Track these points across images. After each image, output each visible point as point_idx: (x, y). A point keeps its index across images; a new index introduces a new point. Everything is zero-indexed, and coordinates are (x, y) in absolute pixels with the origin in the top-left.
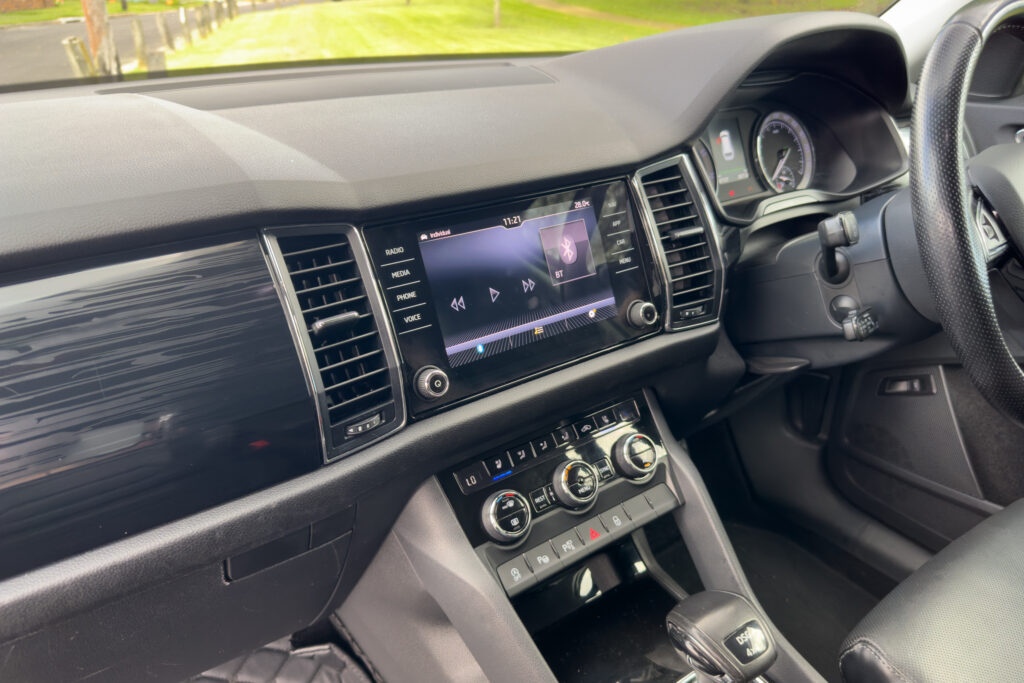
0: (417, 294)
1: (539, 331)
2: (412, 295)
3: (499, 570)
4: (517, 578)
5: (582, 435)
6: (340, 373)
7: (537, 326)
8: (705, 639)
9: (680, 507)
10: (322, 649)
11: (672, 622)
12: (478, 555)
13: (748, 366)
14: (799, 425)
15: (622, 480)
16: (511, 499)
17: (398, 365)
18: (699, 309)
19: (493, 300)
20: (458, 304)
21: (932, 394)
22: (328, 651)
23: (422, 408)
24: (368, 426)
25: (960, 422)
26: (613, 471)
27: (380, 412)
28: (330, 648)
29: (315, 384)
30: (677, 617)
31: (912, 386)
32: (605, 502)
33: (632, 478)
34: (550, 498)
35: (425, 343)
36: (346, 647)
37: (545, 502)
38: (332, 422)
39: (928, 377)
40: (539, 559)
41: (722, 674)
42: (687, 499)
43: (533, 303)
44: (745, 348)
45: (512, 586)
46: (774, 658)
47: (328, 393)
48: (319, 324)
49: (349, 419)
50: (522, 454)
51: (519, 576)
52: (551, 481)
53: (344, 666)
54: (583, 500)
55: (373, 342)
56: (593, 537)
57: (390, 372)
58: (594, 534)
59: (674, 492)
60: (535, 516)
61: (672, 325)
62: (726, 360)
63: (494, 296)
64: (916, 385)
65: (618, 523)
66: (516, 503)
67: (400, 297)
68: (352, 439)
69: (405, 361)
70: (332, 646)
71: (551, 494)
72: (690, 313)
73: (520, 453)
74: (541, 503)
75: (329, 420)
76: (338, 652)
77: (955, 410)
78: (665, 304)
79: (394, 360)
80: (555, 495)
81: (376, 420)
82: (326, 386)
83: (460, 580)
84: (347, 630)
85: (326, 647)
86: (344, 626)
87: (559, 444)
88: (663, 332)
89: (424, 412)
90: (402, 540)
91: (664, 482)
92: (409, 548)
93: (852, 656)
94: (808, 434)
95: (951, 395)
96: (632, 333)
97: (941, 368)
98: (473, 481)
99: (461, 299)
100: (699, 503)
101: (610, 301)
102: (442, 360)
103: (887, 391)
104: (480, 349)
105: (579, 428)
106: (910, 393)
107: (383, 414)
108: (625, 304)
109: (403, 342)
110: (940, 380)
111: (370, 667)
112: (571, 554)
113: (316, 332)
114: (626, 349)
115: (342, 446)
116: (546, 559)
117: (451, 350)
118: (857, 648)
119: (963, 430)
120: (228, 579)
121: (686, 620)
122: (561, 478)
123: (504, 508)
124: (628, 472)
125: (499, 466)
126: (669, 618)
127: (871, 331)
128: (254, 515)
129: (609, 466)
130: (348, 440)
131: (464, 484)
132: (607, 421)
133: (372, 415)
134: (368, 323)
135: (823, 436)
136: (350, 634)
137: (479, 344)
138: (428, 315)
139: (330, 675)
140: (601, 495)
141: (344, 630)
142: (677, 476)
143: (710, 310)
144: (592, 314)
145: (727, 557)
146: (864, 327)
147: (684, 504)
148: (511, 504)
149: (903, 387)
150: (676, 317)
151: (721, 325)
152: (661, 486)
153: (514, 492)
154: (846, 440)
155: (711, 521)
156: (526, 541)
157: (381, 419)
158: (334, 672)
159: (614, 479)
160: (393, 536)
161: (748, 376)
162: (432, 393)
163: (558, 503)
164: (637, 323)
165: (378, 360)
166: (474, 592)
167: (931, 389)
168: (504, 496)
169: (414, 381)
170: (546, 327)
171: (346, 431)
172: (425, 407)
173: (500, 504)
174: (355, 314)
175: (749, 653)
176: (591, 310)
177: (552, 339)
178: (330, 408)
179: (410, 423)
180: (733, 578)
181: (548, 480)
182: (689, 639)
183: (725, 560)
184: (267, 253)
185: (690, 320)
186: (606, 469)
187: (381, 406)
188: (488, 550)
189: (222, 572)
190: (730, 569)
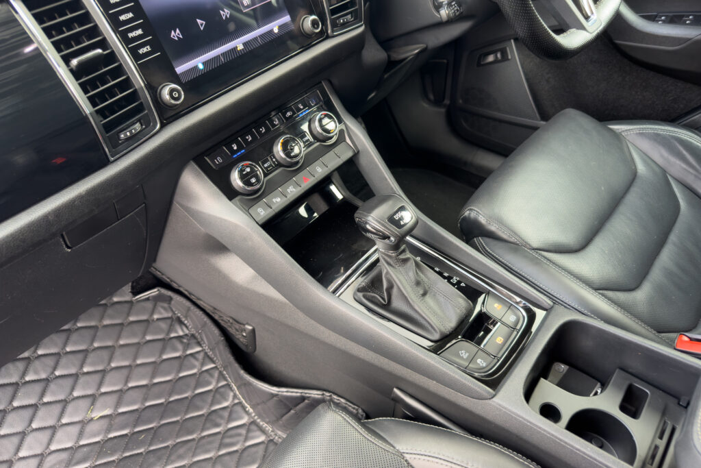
0: (143, 31)
1: (240, 47)
2: (140, 32)
3: (250, 211)
4: (262, 214)
5: (287, 119)
6: (101, 97)
7: (238, 44)
8: (377, 221)
9: (356, 154)
10: (154, 292)
11: (358, 216)
12: (235, 205)
13: (389, 56)
14: (432, 97)
15: (318, 144)
16: (247, 167)
17: (143, 85)
18: (349, 16)
19: (202, 29)
20: (176, 34)
21: (508, 60)
22: (157, 293)
23: (169, 115)
24: (133, 131)
25: (526, 74)
26: (311, 139)
27: (139, 120)
28: (158, 290)
29: (86, 108)
30: (360, 214)
31: (496, 56)
32: (310, 159)
33: (325, 142)
34: (274, 162)
35: (159, 68)
36: (168, 287)
37: (271, 165)
38: (107, 132)
39: (505, 48)
40: (274, 200)
41: (389, 238)
42: (360, 148)
43: (232, 27)
44: (386, 43)
45: (260, 218)
46: (416, 223)
47: (97, 112)
48: (74, 62)
49: (118, 128)
50: (249, 138)
51: (264, 212)
52: (273, 152)
53: (171, 299)
54: (295, 160)
55: (119, 71)
56: (306, 182)
57: (138, 91)
58: (305, 179)
59: (352, 145)
60: (266, 175)
61: (333, 31)
62: (373, 54)
63: (202, 25)
64: (499, 55)
65: (319, 170)
66: (252, 169)
67: (130, 35)
68: (125, 141)
69: (147, 81)
70: (159, 288)
71: (274, 160)
72: (344, 21)
73: (247, 138)
74: (269, 167)
75: (104, 132)
76: (164, 291)
77: (522, 68)
78: (326, 16)
79: (138, 81)
80: (277, 160)
81: (138, 126)
82: (94, 107)
83: (225, 220)
84: (165, 275)
85: (156, 290)
86: (163, 274)
87: (273, 128)
88: (328, 37)
89: (171, 117)
90: (182, 206)
91: (345, 141)
92: (187, 209)
93: (465, 219)
94: (438, 102)
95: (519, 59)
96: (306, 41)
97: (512, 41)
98: (219, 160)
99: (178, 31)
100: (367, 149)
101: (286, 19)
102: (175, 78)
103: (482, 63)
104: (201, 66)
105: (284, 115)
106: (496, 61)
107: (142, 121)
108: (298, 19)
109: (142, 68)
110: (513, 50)
111: (186, 293)
112: (293, 193)
113: (74, 68)
114: (304, 53)
115: (120, 148)
116: (278, 200)
117: (180, 69)
118: (467, 213)
119: (527, 80)
120: (69, 247)
121: (365, 213)
122: (278, 149)
123: (244, 173)
124: (321, 138)
125: (235, 148)
126: (356, 215)
127: (457, 14)
128: (71, 201)
129: (309, 137)
130: (123, 143)
131: (214, 163)
132: (302, 107)
133: (134, 123)
134: (112, 57)
135: (447, 102)
136: (168, 278)
137: (199, 62)
138: (155, 46)
139: (163, 307)
140: (306, 155)
141: (164, 277)
142: (352, 135)
143: (357, 17)
144: (276, 30)
145: (387, 177)
146: (453, 11)
147: (358, 152)
148: (248, 170)
149: (491, 58)
150: (334, 25)
151: (366, 27)
152: (343, 143)
153: (250, 163)
154: (461, 101)
155: (376, 159)
156: (263, 192)
157: (142, 125)
158: (166, 305)
159: (313, 144)
160: (176, 205)
161: (391, 64)
162: (173, 102)
163: (279, 165)
164: (308, 32)
165: (127, 83)
166: (236, 226)
167: (508, 57)
168: (242, 166)
169: (158, 96)
170: (244, 44)
171: (119, 137)
172: (172, 113)
173: (241, 172)
174: (99, 51)
175: (402, 223)
176: (274, 26)
177: (251, 52)
178: (102, 123)
179: (163, 126)
180: (392, 188)
181: (270, 151)
182: (368, 224)
183: (386, 179)
184: (17, 12)
185: (344, 25)
186: (306, 139)
187: (139, 116)
188: (240, 200)
189: (63, 243)
190: (390, 184)
